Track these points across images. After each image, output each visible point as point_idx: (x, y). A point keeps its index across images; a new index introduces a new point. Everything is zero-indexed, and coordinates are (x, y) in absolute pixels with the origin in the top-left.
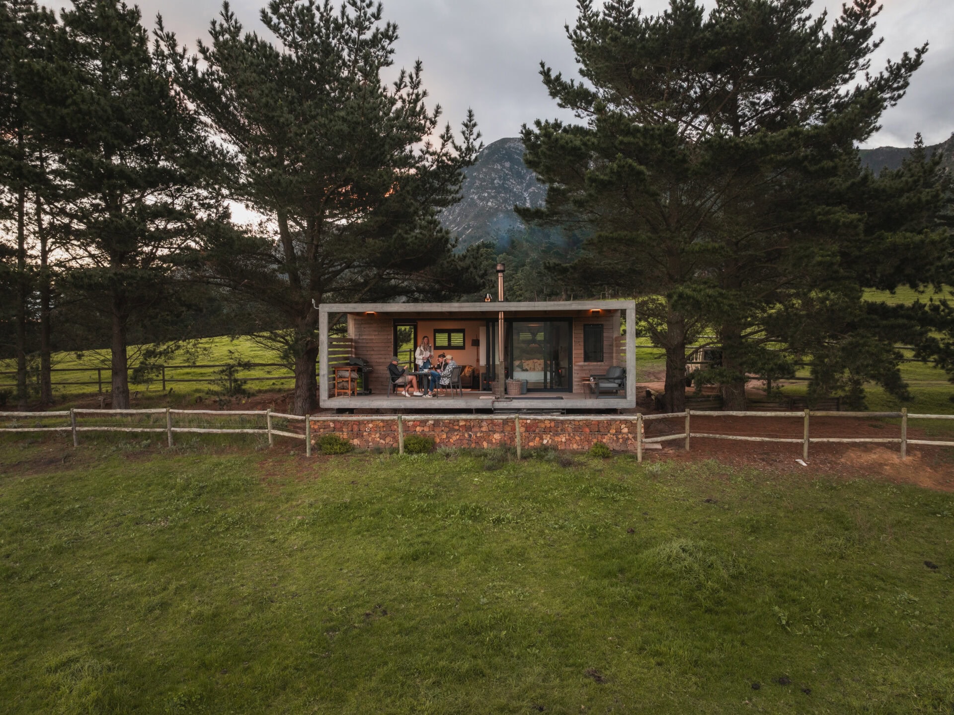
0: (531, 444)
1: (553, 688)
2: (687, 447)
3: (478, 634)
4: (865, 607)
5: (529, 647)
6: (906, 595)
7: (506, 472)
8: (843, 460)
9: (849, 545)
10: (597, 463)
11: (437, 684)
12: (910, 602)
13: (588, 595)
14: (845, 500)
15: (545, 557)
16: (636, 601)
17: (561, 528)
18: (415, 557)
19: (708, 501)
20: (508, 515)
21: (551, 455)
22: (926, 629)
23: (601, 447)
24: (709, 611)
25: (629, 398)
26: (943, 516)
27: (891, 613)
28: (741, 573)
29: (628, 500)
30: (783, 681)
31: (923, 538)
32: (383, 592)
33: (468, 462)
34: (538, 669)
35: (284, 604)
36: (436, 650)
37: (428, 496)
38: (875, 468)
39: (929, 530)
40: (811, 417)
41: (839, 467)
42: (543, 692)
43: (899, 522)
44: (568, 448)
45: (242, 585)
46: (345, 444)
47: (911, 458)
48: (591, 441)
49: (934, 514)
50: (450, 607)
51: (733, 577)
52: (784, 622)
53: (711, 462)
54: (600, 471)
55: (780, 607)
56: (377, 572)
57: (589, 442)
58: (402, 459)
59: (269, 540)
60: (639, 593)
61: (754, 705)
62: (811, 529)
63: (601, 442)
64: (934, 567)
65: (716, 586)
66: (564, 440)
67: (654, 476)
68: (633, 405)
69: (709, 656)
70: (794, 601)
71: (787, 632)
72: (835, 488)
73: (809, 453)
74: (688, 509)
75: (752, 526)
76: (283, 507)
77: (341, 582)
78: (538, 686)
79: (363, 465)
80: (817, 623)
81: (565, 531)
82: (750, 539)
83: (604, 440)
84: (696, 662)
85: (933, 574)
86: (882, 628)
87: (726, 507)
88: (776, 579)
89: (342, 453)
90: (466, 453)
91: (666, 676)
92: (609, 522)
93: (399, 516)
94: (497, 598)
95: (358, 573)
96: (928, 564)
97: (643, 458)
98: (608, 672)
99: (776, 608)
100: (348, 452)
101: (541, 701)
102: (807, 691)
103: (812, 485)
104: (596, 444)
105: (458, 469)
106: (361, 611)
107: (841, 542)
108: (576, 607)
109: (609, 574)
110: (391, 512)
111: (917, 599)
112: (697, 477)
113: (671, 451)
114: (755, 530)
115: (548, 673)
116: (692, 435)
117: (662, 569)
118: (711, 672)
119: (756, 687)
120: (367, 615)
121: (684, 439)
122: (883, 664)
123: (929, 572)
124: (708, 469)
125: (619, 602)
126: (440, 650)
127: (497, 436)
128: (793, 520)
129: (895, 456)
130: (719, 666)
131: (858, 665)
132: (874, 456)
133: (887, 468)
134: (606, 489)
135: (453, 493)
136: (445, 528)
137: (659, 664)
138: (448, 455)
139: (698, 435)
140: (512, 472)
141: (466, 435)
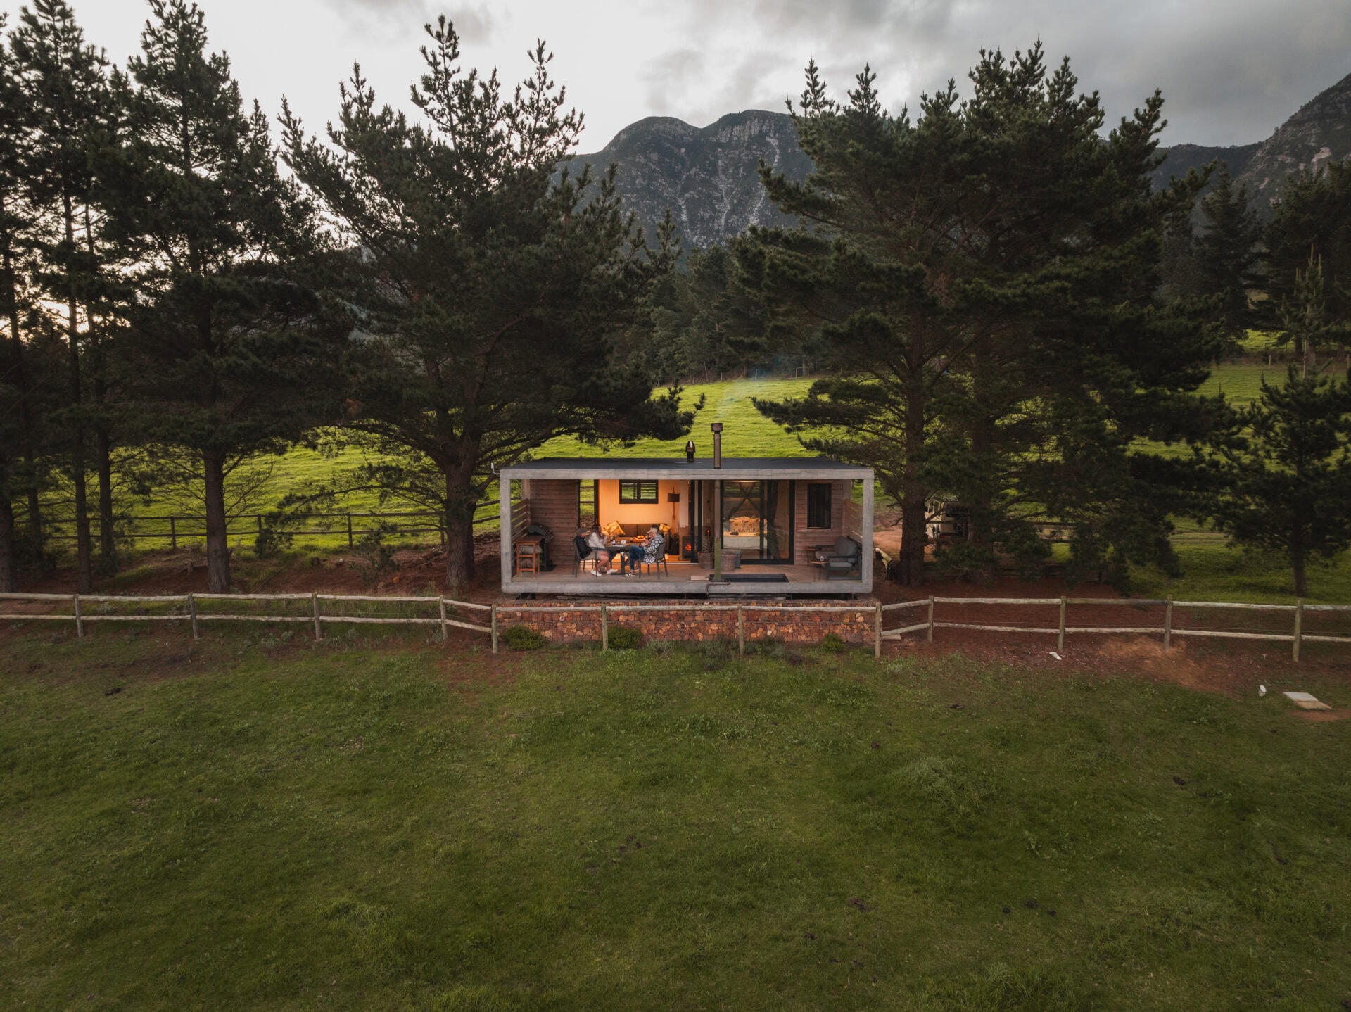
0: (753, 635)
1: (820, 918)
2: (930, 638)
3: (739, 865)
4: (1111, 828)
5: (790, 877)
6: (1151, 815)
7: (730, 673)
8: (1101, 652)
9: (1100, 760)
10: (830, 660)
11: (711, 917)
12: (1154, 823)
13: (840, 820)
14: (1100, 703)
15: (790, 778)
16: (889, 827)
17: (802, 743)
18: (654, 782)
19: (955, 707)
20: (743, 729)
21: (779, 650)
22: (1165, 850)
23: (834, 639)
24: (961, 836)
25: (864, 581)
26: (1199, 723)
27: (1134, 834)
28: (992, 795)
29: (868, 707)
30: (1031, 905)
31: (1175, 749)
32: (632, 823)
33: (684, 659)
34: (803, 899)
35: (532, 839)
36: (701, 883)
37: (648, 706)
38: (1135, 662)
39: (1183, 740)
40: (1068, 605)
41: (1096, 662)
42: (811, 922)
43: (1154, 731)
44: (795, 639)
45: (480, 819)
46: (536, 637)
47: (1174, 650)
48: (822, 632)
49: (1190, 720)
50: (704, 837)
51: (983, 799)
52: (1033, 847)
53: (957, 656)
54: (835, 670)
55: (1030, 831)
56: (618, 800)
57: (819, 632)
58: (607, 656)
59: (487, 764)
60: (892, 818)
61: (1005, 928)
62: (1062, 741)
63: (833, 633)
64: (1182, 783)
65: (968, 810)
66: (791, 631)
67: (894, 676)
68: (869, 589)
69: (963, 882)
70: (1043, 824)
71: (1036, 856)
72: (1090, 689)
73: (1064, 643)
74: (934, 718)
75: (1002, 739)
76: (489, 722)
77: (584, 812)
78: (806, 916)
79: (564, 665)
80: (1064, 847)
81: (807, 747)
82: (1000, 753)
83: (837, 631)
84: (951, 888)
85: (1179, 792)
86: (1125, 850)
87: (975, 714)
88: (1026, 799)
89: (535, 649)
90: (680, 646)
91: (924, 903)
92: (852, 735)
93: (623, 732)
94: (749, 827)
95: (598, 801)
96: (1177, 780)
97: (882, 653)
98: (869, 900)
99: (1026, 833)
100: (541, 647)
101: (810, 930)
102: (1053, 914)
103: (1067, 685)
104: (827, 636)
105: (674, 670)
106: (614, 844)
107: (1092, 756)
108: (830, 834)
109: (860, 798)
110: (614, 727)
111: (1160, 819)
112: (941, 676)
113: (912, 644)
114: (1005, 743)
115: (813, 903)
116: (936, 624)
117: (912, 791)
118: (965, 898)
119: (1007, 911)
120: (622, 848)
121: (928, 628)
122: (1122, 886)
123: (1176, 789)
124: (954, 666)
125: (873, 829)
126: (704, 884)
127: (714, 627)
128: (1045, 730)
129: (1157, 648)
130: (972, 892)
131: (1100, 887)
132: (1135, 648)
133: (1148, 662)
134: (844, 694)
135: (675, 701)
136: (677, 745)
137: (917, 891)
138: (660, 651)
139: (942, 625)
140: (736, 673)
141: (678, 626)
